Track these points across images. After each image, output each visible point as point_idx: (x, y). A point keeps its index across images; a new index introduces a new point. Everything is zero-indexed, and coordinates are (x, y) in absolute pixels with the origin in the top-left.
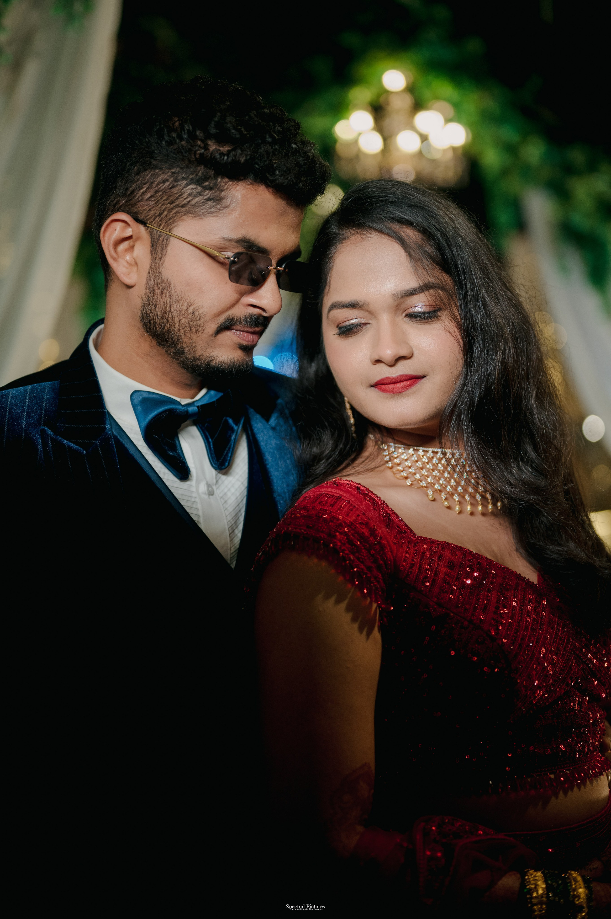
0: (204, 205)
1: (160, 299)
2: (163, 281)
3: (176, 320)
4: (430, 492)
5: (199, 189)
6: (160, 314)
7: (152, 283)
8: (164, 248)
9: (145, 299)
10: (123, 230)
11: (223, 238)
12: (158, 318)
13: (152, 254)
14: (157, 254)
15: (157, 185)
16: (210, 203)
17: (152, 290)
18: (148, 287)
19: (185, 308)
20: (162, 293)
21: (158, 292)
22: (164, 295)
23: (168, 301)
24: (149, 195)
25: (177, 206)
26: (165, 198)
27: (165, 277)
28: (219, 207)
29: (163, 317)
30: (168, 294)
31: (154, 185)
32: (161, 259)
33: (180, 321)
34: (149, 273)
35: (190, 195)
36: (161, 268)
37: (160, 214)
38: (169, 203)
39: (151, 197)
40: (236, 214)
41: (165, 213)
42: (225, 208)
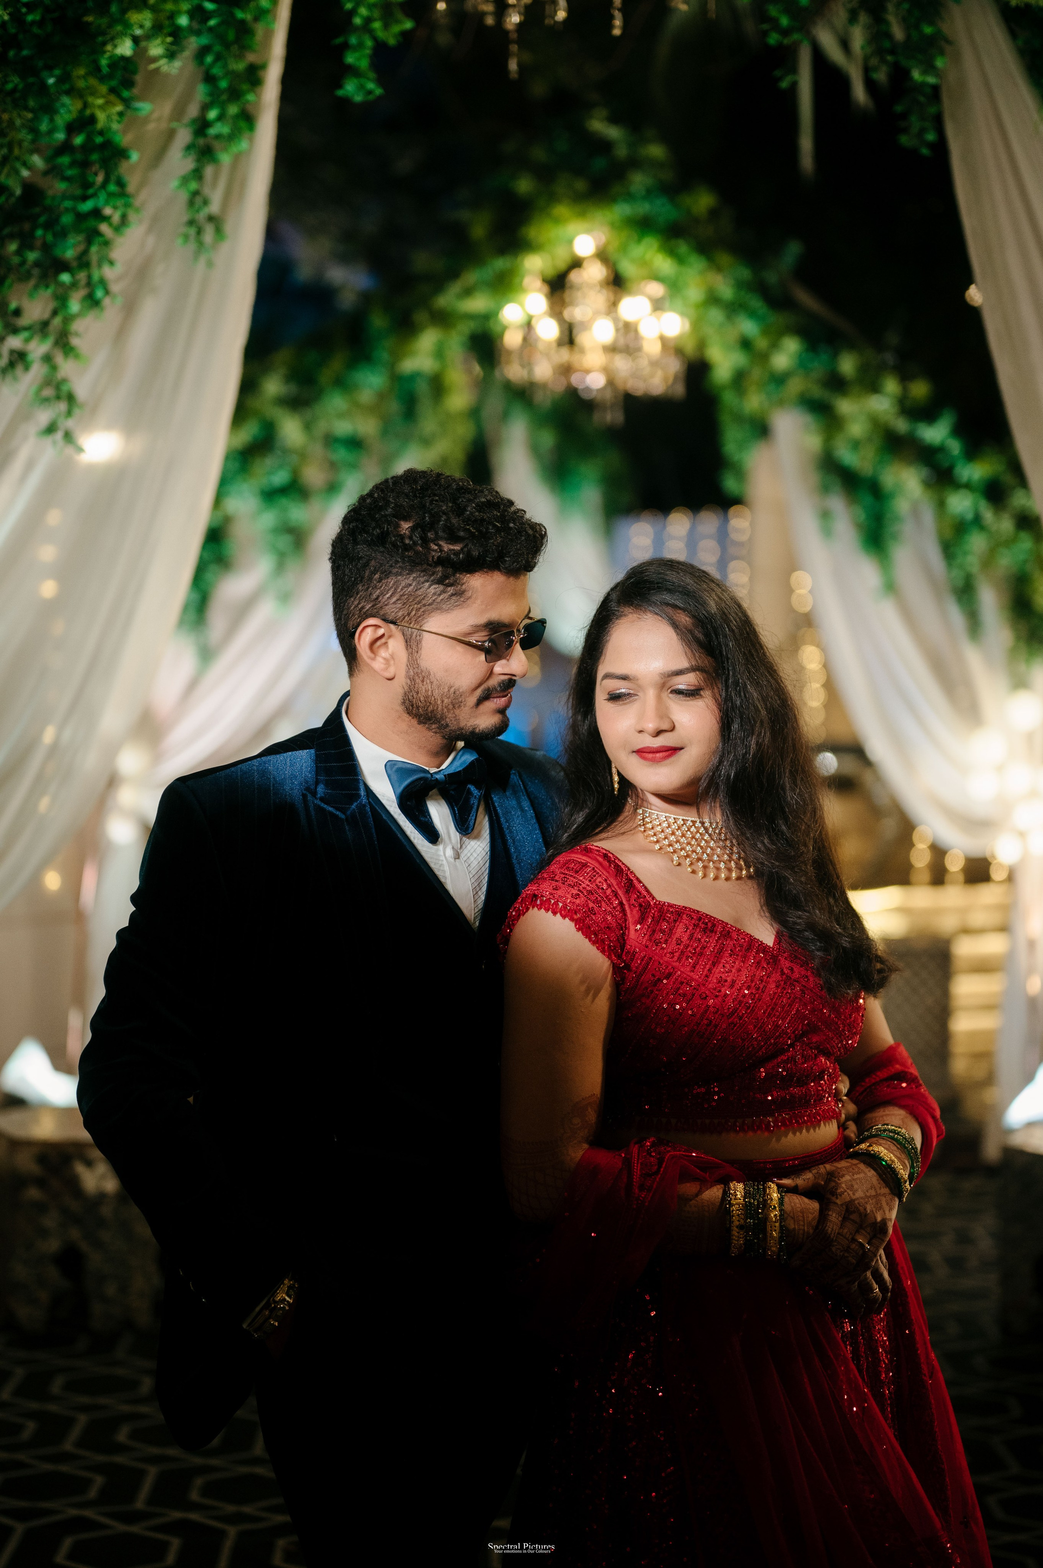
0: (449, 601)
1: (421, 685)
2: (422, 671)
3: (439, 702)
4: (675, 858)
5: (441, 587)
6: (422, 699)
7: (412, 673)
8: (419, 643)
9: (406, 688)
10: (375, 631)
11: (472, 626)
12: (420, 701)
13: (407, 650)
14: (412, 649)
15: (402, 589)
16: (454, 598)
17: (412, 680)
18: (408, 676)
19: (446, 690)
20: (423, 681)
21: (418, 681)
22: (425, 683)
23: (430, 687)
24: (394, 599)
25: (424, 605)
26: (411, 600)
27: (423, 667)
28: (462, 599)
29: (425, 701)
30: (428, 681)
31: (399, 590)
32: (417, 652)
33: (443, 702)
34: (408, 666)
35: (434, 594)
36: (419, 661)
37: (409, 614)
38: (416, 603)
39: (397, 600)
40: (479, 602)
41: (414, 612)
42: (468, 599)
